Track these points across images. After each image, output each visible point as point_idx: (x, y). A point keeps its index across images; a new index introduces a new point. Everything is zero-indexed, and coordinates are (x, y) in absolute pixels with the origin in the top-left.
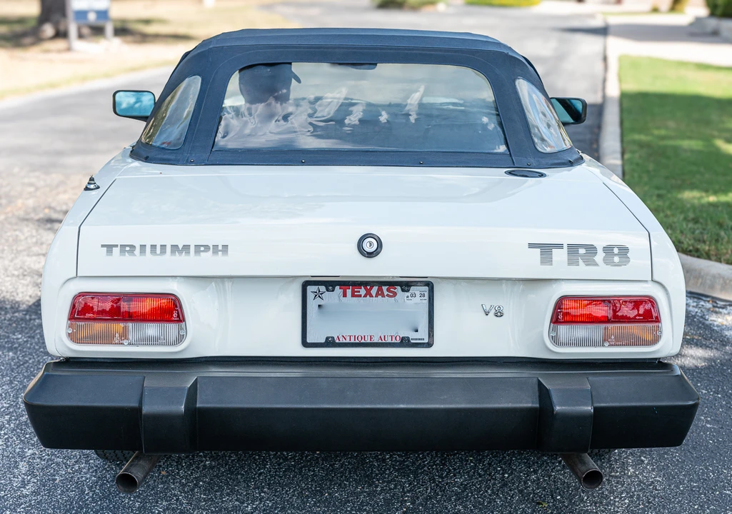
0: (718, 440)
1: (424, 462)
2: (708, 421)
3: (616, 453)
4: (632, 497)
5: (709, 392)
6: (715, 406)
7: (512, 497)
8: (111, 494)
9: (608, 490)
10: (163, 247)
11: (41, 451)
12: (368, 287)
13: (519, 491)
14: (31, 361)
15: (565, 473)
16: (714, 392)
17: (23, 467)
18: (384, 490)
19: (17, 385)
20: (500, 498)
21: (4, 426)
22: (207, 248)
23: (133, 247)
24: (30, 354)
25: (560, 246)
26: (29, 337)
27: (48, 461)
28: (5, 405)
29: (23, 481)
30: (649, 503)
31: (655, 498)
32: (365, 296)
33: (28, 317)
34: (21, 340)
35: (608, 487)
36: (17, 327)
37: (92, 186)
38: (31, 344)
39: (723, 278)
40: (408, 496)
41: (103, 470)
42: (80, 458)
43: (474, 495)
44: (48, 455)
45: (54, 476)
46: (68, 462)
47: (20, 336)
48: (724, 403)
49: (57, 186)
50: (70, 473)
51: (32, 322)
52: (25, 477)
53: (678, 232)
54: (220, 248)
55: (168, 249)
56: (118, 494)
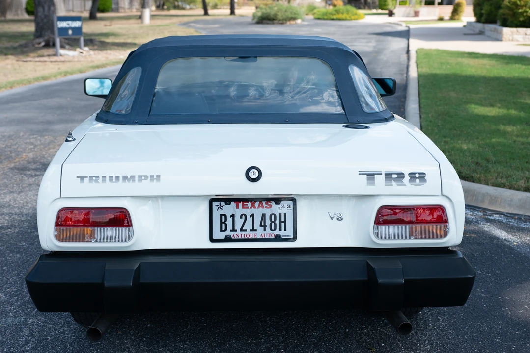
0: (490, 305)
1: (292, 322)
2: (483, 292)
3: (420, 314)
4: (432, 344)
5: (482, 272)
6: (487, 282)
7: (351, 345)
8: (84, 347)
9: (415, 339)
10: (118, 177)
11: (38, 320)
12: (253, 202)
13: (356, 340)
14: (31, 260)
15: (386, 328)
16: (486, 272)
17: (26, 331)
18: (266, 341)
19: (22, 276)
20: (343, 346)
21: (13, 304)
22: (146, 177)
23: (97, 177)
24: (31, 255)
25: (380, 173)
26: (30, 244)
27: (42, 327)
28: (14, 290)
29: (26, 340)
30: (444, 348)
31: (448, 344)
32: (251, 208)
33: (29, 231)
34: (25, 246)
35: (416, 337)
36: (22, 238)
37: (71, 139)
38: (32, 249)
39: (490, 195)
40: (282, 345)
41: (79, 332)
42: (64, 324)
43: (326, 344)
44: (43, 322)
45: (47, 336)
46: (56, 327)
47: (24, 243)
48: (493, 279)
49: (49, 144)
50: (57, 334)
51: (32, 234)
52: (28, 338)
53: (459, 165)
54: (155, 177)
55: (121, 178)
56: (89, 348)
